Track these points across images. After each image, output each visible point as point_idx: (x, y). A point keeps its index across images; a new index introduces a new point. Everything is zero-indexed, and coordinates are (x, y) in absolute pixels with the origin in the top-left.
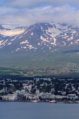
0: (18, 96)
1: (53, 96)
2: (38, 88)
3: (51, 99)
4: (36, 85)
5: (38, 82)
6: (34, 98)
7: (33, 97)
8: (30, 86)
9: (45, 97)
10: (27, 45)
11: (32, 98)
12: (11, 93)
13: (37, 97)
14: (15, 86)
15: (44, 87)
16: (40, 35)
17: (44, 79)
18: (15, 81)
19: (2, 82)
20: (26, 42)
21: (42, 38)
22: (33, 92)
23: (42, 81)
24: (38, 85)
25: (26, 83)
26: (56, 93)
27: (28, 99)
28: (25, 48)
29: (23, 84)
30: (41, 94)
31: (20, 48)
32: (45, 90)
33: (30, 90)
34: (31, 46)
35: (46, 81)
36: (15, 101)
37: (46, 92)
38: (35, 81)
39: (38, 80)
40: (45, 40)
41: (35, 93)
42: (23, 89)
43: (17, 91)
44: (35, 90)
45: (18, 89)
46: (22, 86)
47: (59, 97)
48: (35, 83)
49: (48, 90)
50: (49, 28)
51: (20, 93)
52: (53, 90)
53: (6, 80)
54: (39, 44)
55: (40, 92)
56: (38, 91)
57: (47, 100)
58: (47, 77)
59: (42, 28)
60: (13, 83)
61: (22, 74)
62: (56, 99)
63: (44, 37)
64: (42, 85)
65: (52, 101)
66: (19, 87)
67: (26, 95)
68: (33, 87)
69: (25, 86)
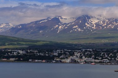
0: (71, 60)
1: (93, 60)
2: (84, 55)
3: (92, 62)
4: (83, 53)
5: (84, 51)
6: (81, 61)
7: (81, 60)
8: (79, 54)
9: (88, 61)
10: (77, 29)
11: (80, 61)
12: (67, 58)
13: (83, 60)
14: (70, 54)
15: (87, 54)
16: (85, 22)
17: (88, 50)
18: (70, 51)
19: (62, 51)
20: (77, 26)
21: (86, 24)
22: (81, 57)
23: (86, 51)
24: (84, 53)
25: (76, 52)
26: (95, 59)
27: (77, 62)
28: (76, 30)
30: (86, 59)
31: (73, 30)
32: (88, 56)
33: (79, 56)
34: (79, 29)
35: (89, 51)
36: (70, 63)
37: (89, 57)
38: (82, 51)
39: (84, 50)
40: (88, 25)
41: (82, 58)
42: (75, 56)
43: (71, 57)
44: (82, 56)
45: (71, 56)
46: (74, 54)
47: (97, 61)
48: (82, 52)
49: (90, 56)
50: (91, 18)
51: (72, 58)
52: (93, 56)
53: (64, 50)
54: (85, 28)
56: (84, 57)
57: (89, 63)
58: (90, 49)
59: (86, 18)
60: (68, 52)
61: (74, 46)
62: (95, 62)
63: (88, 24)
64: (86, 53)
65: (93, 63)
66: (72, 54)
67: (77, 59)
68: (81, 55)
69: (76, 54)
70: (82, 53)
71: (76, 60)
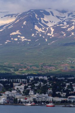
0: (8, 98)
1: (51, 98)
2: (32, 88)
3: (48, 102)
4: (30, 85)
5: (32, 81)
6: (27, 101)
7: (26, 99)
8: (23, 86)
9: (40, 100)
10: (19, 36)
11: (25, 101)
13: (31, 99)
14: (5, 86)
15: (39, 87)
16: (34, 24)
17: (40, 78)
18: (5, 80)
20: (18, 32)
21: (36, 27)
22: (26, 93)
23: (36, 80)
24: (32, 84)
25: (18, 82)
26: (54, 95)
27: (20, 102)
28: (16, 39)
29: (14, 84)
30: (35, 96)
31: (10, 40)
32: (40, 91)
33: (22, 91)
34: (23, 37)
35: (42, 80)
36: (4, 104)
37: (41, 93)
38: (28, 80)
39: (32, 78)
40: (40, 30)
41: (28, 94)
42: (14, 90)
43: (7, 93)
44: (28, 91)
45: (7, 90)
46: (12, 86)
47: (57, 99)
48: (28, 82)
49: (44, 90)
50: (45, 16)
51: (10, 95)
52: (50, 91)
54: (33, 35)
55: (35, 94)
56: (31, 93)
57: (43, 103)
58: (43, 75)
59: (36, 16)
60: (1, 82)
61: (13, 71)
62: (54, 102)
63: (40, 27)
64: (36, 85)
65: (49, 105)
66: (9, 87)
67: (18, 97)
68: (26, 87)
69: (16, 86)
70: (28, 85)
71: (17, 99)
